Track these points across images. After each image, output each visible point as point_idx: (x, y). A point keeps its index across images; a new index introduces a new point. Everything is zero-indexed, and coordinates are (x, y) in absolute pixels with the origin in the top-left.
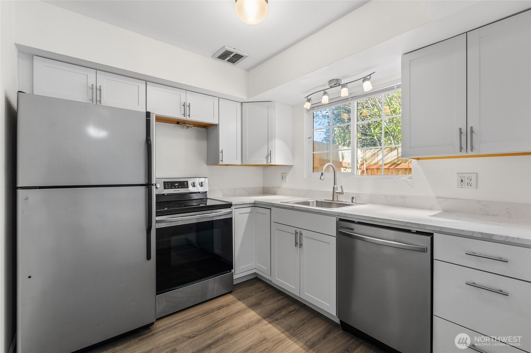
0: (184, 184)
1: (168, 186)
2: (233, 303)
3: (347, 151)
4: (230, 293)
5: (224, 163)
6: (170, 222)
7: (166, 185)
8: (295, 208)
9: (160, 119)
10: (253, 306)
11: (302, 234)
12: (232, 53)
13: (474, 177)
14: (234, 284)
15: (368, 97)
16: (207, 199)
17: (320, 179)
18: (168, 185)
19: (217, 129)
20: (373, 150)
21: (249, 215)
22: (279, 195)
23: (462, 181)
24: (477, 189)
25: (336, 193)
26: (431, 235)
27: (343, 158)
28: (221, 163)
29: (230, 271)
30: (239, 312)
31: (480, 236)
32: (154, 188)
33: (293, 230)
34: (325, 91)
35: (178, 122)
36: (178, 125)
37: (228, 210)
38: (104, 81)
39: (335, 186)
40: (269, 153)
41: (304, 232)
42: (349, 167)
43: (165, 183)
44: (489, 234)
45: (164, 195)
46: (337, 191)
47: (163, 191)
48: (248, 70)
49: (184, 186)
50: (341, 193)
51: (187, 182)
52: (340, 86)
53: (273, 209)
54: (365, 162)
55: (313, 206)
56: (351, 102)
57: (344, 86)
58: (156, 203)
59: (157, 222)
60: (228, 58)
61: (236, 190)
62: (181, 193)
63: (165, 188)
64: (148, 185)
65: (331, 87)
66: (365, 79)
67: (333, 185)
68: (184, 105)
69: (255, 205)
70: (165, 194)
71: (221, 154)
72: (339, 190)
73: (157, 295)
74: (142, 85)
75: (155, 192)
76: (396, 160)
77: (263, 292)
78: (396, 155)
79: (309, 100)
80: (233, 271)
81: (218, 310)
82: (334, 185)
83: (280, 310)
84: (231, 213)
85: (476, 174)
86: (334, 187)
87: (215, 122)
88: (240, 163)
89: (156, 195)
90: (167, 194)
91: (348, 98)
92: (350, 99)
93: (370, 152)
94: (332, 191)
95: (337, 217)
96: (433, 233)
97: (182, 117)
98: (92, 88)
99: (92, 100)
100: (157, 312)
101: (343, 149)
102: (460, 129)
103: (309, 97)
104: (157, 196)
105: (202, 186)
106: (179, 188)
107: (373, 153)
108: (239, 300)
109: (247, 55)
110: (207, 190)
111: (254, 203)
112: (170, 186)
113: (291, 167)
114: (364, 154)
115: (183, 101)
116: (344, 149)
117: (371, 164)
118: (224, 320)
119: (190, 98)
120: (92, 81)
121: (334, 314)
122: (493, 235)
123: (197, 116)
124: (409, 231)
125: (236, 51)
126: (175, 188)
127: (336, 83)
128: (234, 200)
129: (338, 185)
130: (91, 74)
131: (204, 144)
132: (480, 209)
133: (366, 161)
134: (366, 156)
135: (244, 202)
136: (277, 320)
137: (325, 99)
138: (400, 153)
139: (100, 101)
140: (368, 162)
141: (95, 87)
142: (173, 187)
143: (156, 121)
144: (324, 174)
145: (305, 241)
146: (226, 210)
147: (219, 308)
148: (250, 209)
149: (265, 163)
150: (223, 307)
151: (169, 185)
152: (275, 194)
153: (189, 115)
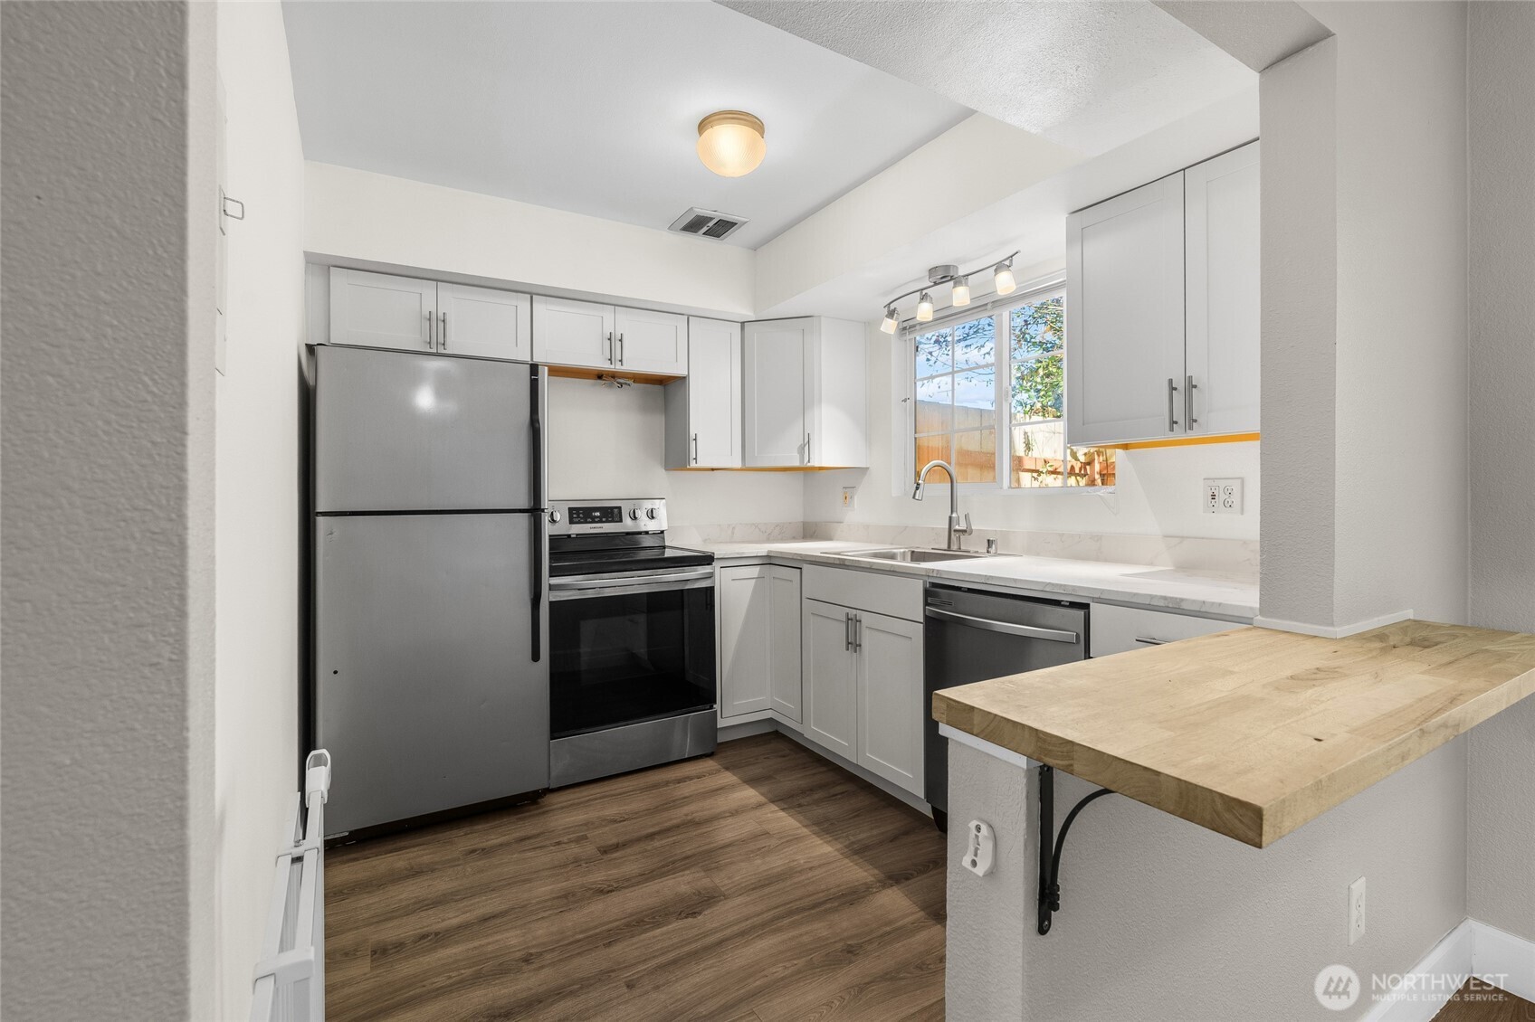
0: (612, 513)
1: (578, 517)
2: (713, 774)
3: (1041, 425)
4: (710, 755)
5: (701, 464)
6: (579, 589)
7: (575, 516)
8: (847, 563)
9: (557, 371)
10: (752, 782)
11: (860, 621)
12: (711, 219)
13: (1236, 486)
14: (719, 741)
15: (1027, 301)
16: (664, 547)
17: (914, 497)
18: (579, 514)
19: (685, 387)
21: (756, 582)
22: (837, 540)
23: (1213, 497)
24: (1242, 514)
25: (955, 531)
26: (1085, 607)
27: (1028, 447)
28: (693, 464)
29: (711, 707)
30: (721, 789)
31: (1162, 603)
32: (546, 518)
33: (840, 614)
34: (924, 292)
35: (600, 376)
36: (599, 381)
37: (703, 570)
38: (452, 303)
39: (954, 515)
40: (806, 440)
41: (865, 617)
42: (1045, 471)
43: (571, 510)
44: (1176, 598)
45: (569, 536)
46: (957, 527)
47: (570, 529)
48: (755, 248)
49: (612, 517)
50: (965, 531)
51: (620, 508)
52: (952, 283)
53: (806, 567)
54: (1096, 457)
55: (904, 559)
56: (996, 312)
57: (957, 281)
58: (550, 554)
59: (552, 588)
60: (705, 229)
61: (734, 528)
62: (607, 533)
63: (571, 522)
64: (535, 511)
65: (936, 284)
66: (999, 267)
67: (949, 514)
68: (610, 339)
69: (769, 561)
70: (573, 536)
71: (693, 444)
72: (963, 526)
73: (552, 739)
74: (523, 303)
75: (548, 530)
77: (784, 759)
79: (891, 314)
80: (717, 707)
81: (679, 783)
82: (952, 512)
83: (811, 790)
84: (711, 576)
85: (1239, 481)
86: (950, 518)
87: (679, 371)
88: (739, 465)
89: (550, 536)
90: (577, 535)
91: (987, 304)
92: (989, 306)
94: (947, 527)
95: (926, 578)
96: (1089, 605)
97: (604, 365)
98: (430, 320)
99: (430, 343)
100: (553, 774)
101: (1027, 420)
102: (1171, 381)
103: (892, 307)
104: (553, 539)
105: (653, 518)
106: (601, 522)
108: (727, 769)
109: (746, 220)
110: (664, 527)
111: (768, 557)
112: (581, 518)
113: (862, 471)
115: (608, 329)
116: (1031, 421)
118: (686, 800)
119: (624, 323)
120: (429, 306)
121: (921, 793)
122: (1182, 600)
123: (636, 362)
124: (1057, 603)
125: (719, 215)
126: (593, 522)
127: (944, 275)
128: (718, 550)
129: (961, 512)
130: (428, 290)
131: (659, 421)
132: (1248, 560)
135: (743, 553)
136: (800, 806)
137: (925, 312)
139: (444, 344)
141: (434, 317)
142: (589, 520)
143: (549, 375)
144: (921, 487)
145: (867, 639)
146: (705, 569)
147: (679, 781)
148: (758, 568)
149: (796, 463)
150: (690, 778)
151: (581, 515)
152: (828, 538)
153: (621, 361)
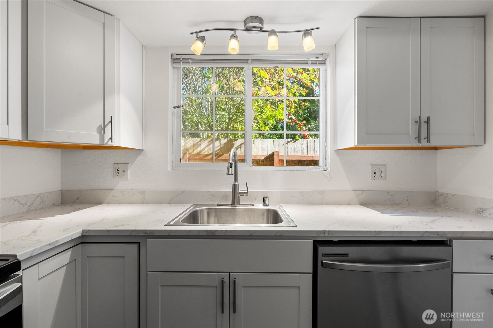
13: (384, 169)
20: (196, 140)
22: (109, 203)
23: (375, 173)
24: (386, 180)
39: (236, 183)
40: (108, 121)
41: (240, 279)
46: (240, 191)
57: (273, 33)
65: (246, 30)
66: (307, 33)
69: (83, 240)
72: (243, 190)
76: (218, 151)
78: (218, 146)
79: (201, 40)
85: (385, 166)
86: (234, 185)
91: (247, 60)
93: (192, 141)
107: (195, 143)
111: (82, 236)
114: (186, 142)
117: (193, 153)
132: (389, 199)
133: (188, 151)
134: (188, 144)
135: (57, 241)
138: (222, 144)
140: (190, 151)
148: (68, 254)
149: (96, 141)
